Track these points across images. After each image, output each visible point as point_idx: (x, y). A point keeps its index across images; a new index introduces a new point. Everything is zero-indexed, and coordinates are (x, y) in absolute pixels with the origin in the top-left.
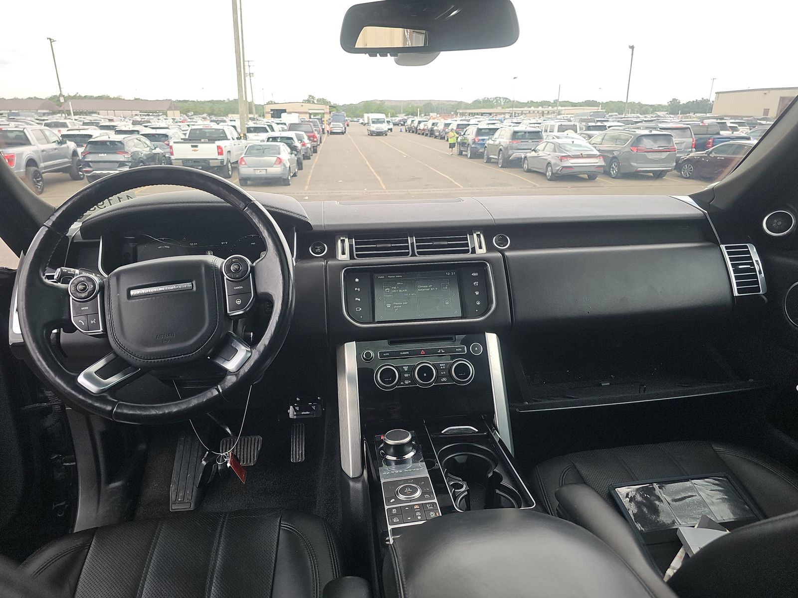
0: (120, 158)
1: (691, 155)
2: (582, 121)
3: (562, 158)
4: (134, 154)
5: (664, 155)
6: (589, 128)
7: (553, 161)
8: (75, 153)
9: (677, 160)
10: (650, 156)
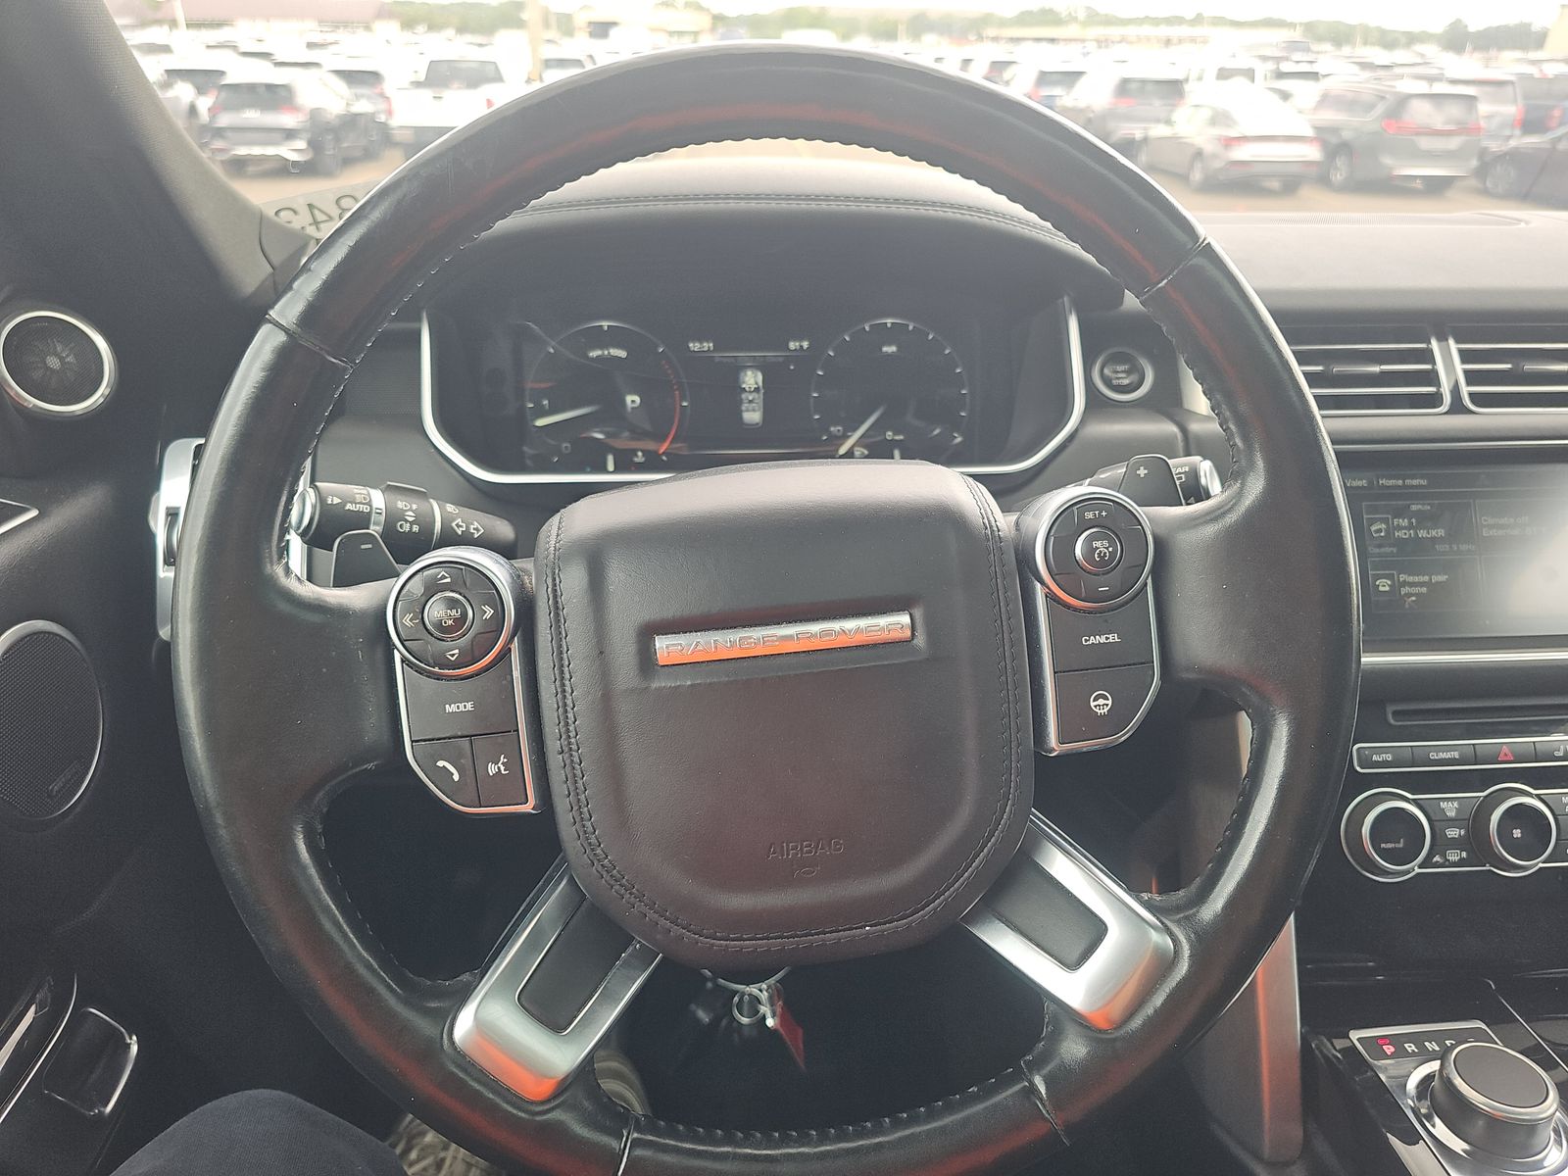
0: (288, 120)
1: (1513, 143)
2: (1264, 58)
3: (1229, 142)
4: (315, 114)
5: (1454, 143)
6: (1281, 75)
7: (1209, 147)
8: (193, 110)
9: (1483, 153)
10: (1425, 143)
